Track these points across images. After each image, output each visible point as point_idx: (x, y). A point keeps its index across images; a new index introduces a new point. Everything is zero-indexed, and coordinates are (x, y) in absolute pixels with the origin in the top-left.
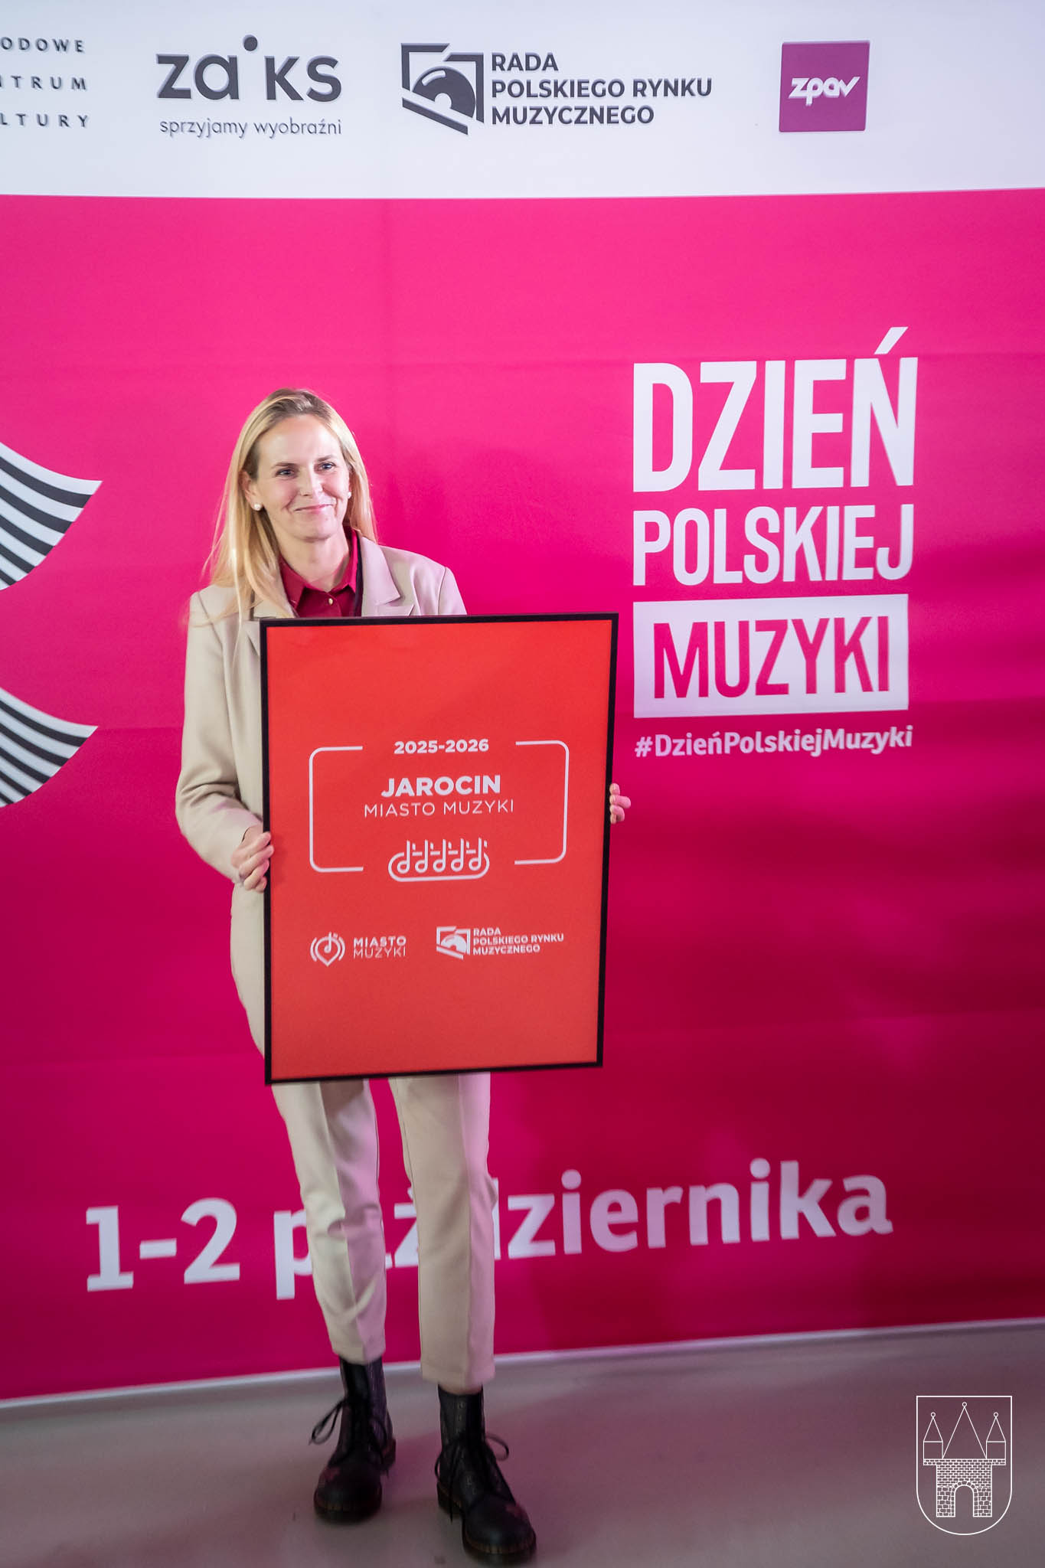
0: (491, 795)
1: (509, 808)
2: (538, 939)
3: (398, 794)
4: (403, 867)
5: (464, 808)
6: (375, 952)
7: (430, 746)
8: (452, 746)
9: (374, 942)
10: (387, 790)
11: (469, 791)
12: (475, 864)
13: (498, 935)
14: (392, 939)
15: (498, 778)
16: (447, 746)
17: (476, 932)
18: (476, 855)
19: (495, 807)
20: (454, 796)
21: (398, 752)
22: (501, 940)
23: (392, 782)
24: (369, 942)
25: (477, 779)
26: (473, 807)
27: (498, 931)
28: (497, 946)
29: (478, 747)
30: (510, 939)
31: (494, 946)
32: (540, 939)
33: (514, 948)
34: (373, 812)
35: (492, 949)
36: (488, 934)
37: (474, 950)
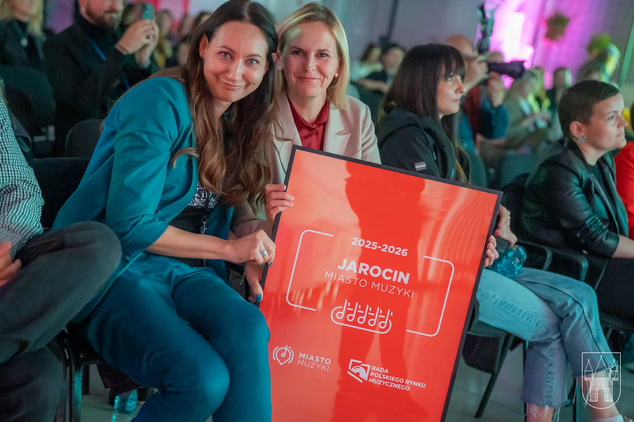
0: (401, 284)
1: (411, 295)
2: (410, 383)
3: (347, 269)
4: (340, 315)
5: (384, 289)
6: (311, 364)
7: (373, 245)
8: (386, 248)
9: (312, 358)
10: (341, 265)
11: (389, 278)
12: (383, 325)
13: (386, 374)
14: (323, 359)
15: (408, 275)
16: (383, 247)
17: (374, 368)
18: (384, 320)
19: (403, 292)
20: (380, 278)
21: (353, 243)
22: (387, 377)
23: (345, 261)
24: (309, 357)
25: (396, 272)
26: (390, 288)
27: (387, 371)
28: (385, 380)
29: (400, 253)
30: (393, 378)
31: (382, 379)
32: (411, 383)
33: (394, 384)
34: (330, 277)
35: (381, 381)
36: (381, 371)
37: (370, 379)
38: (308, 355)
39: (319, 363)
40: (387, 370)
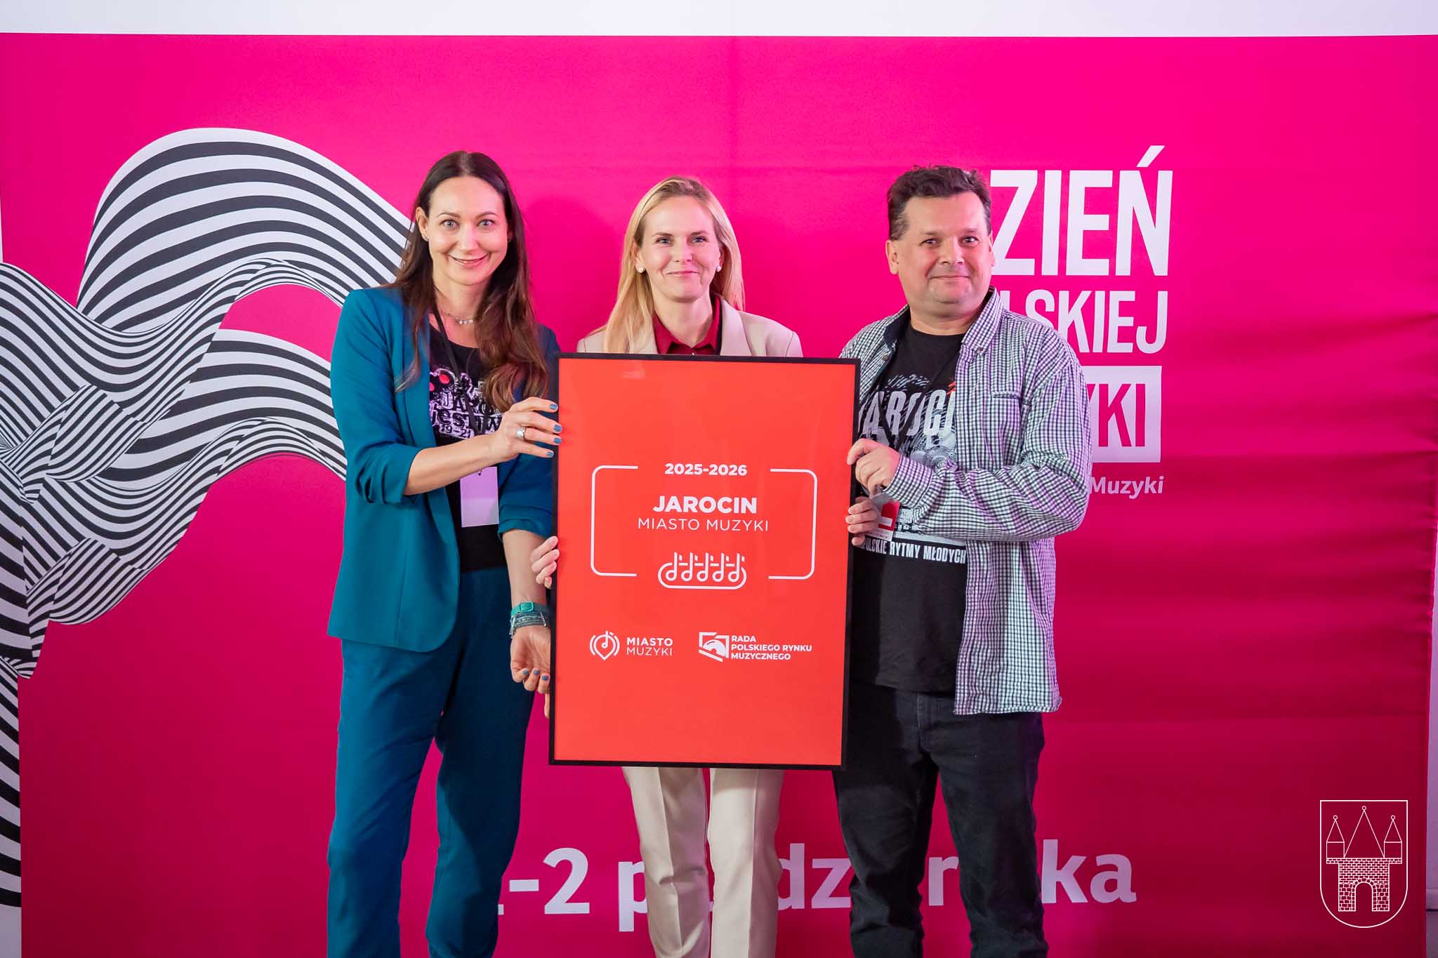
0: (748, 516)
1: (764, 527)
2: (789, 649)
3: (668, 510)
4: (671, 575)
5: (725, 526)
6: (646, 651)
7: (696, 468)
8: (717, 470)
9: (645, 641)
10: (658, 506)
11: (728, 510)
12: (734, 576)
13: (753, 643)
14: (660, 640)
15: (754, 500)
16: (711, 469)
17: (734, 638)
18: (734, 569)
19: (752, 525)
20: (716, 513)
21: (668, 472)
22: (756, 647)
23: (662, 499)
24: (641, 641)
25: (737, 500)
26: (732, 525)
27: (754, 639)
28: (753, 652)
29: (737, 472)
30: (764, 647)
31: (750, 652)
32: (791, 648)
33: (768, 654)
34: (646, 525)
35: (748, 654)
36: (745, 641)
37: (732, 654)
38: (638, 639)
39: (657, 647)
40: (753, 637)
